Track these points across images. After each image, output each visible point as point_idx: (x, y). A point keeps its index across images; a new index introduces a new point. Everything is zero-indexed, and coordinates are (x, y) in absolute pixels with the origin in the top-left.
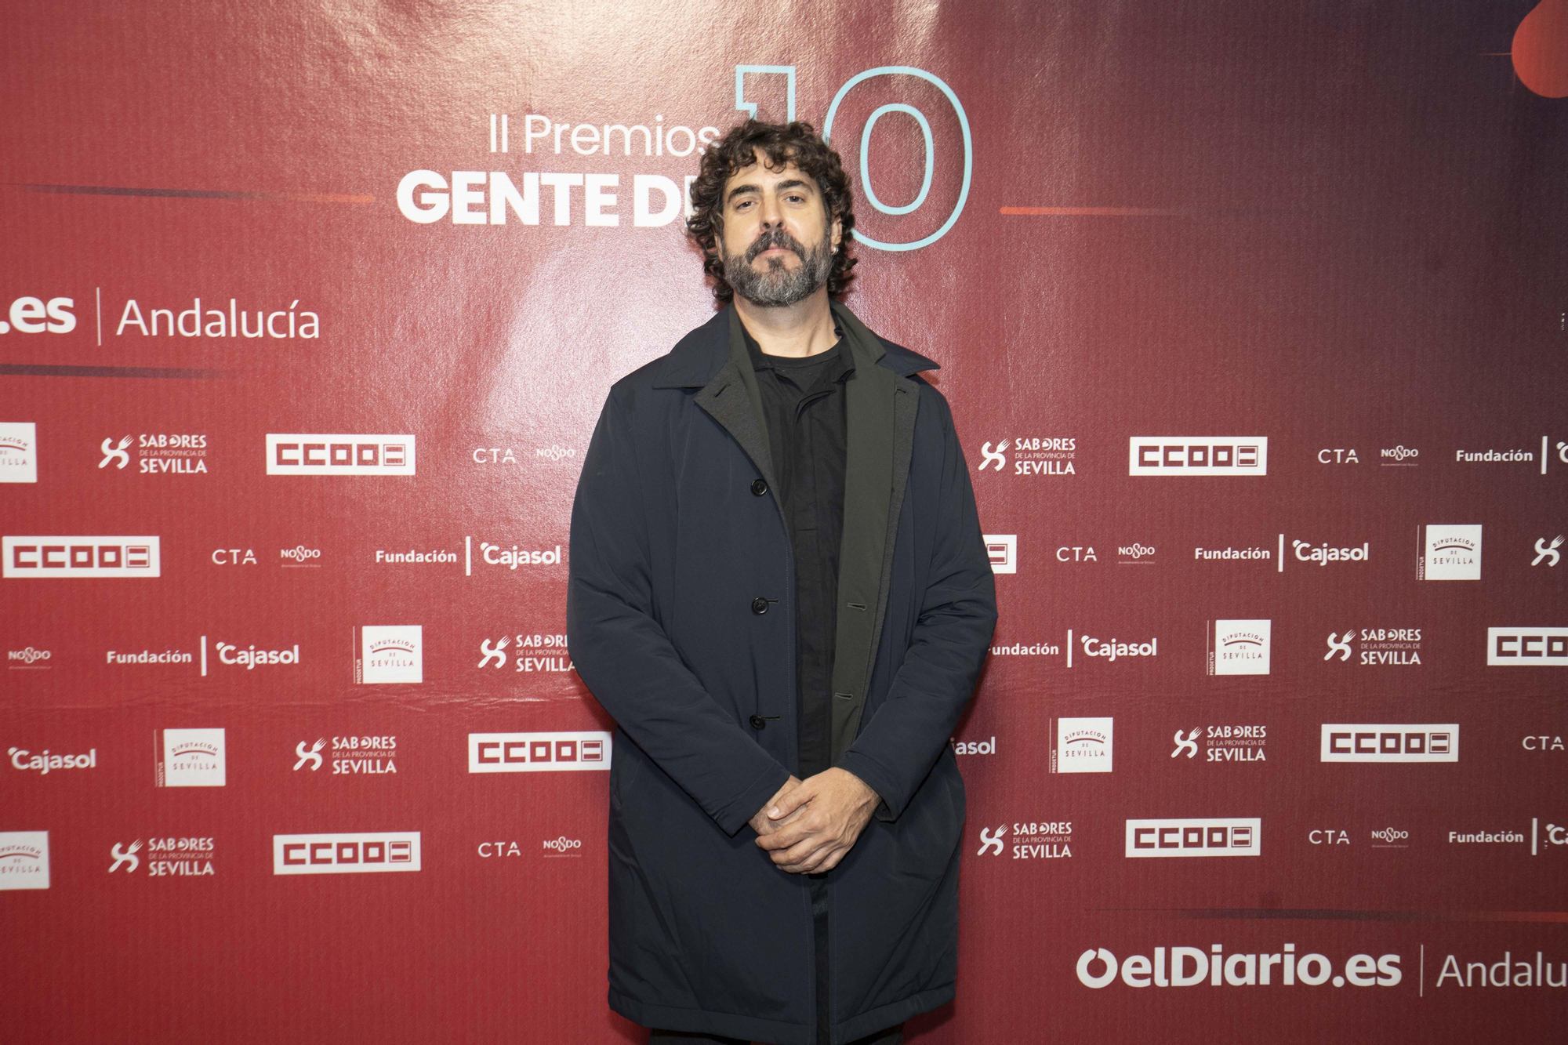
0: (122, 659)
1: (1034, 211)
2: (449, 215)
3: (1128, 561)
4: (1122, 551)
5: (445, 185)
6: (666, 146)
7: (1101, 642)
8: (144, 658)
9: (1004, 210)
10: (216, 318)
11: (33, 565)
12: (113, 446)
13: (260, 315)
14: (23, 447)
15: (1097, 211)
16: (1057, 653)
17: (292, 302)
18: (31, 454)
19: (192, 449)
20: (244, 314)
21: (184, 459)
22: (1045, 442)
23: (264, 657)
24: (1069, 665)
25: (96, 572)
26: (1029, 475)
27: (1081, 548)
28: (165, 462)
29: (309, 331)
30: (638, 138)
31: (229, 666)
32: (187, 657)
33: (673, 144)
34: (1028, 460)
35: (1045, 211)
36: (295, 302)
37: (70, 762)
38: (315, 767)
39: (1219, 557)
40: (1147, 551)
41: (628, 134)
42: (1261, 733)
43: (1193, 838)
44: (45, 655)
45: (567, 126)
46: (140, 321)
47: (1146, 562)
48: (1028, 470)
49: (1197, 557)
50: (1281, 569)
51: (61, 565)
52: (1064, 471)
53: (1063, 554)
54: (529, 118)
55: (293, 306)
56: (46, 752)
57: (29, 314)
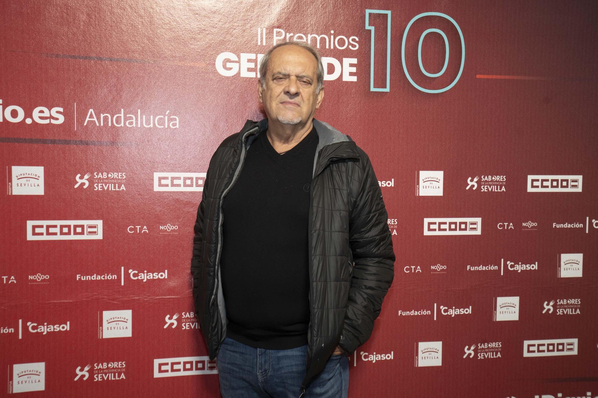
0: (84, 279)
1: (490, 77)
2: (239, 73)
3: (526, 229)
4: (524, 224)
5: (237, 59)
6: (335, 45)
7: (515, 264)
8: (94, 277)
9: (478, 76)
10: (131, 118)
11: (42, 234)
12: (81, 178)
13: (152, 117)
14: (38, 178)
15: (515, 77)
16: (497, 269)
17: (166, 111)
18: (41, 181)
19: (119, 179)
20: (144, 116)
21: (115, 184)
22: (493, 177)
23: (151, 276)
24: (502, 274)
25: (72, 237)
26: (486, 192)
27: (507, 223)
28: (106, 186)
29: (174, 125)
30: (323, 40)
31: (134, 280)
32: (115, 277)
33: (338, 44)
34: (486, 185)
35: (494, 77)
36: (168, 111)
37: (57, 328)
38: (174, 327)
39: (563, 227)
40: (534, 224)
41: (318, 38)
42: (578, 302)
43: (551, 348)
44: (47, 277)
45: (292, 34)
46: (95, 119)
47: (533, 229)
48: (486, 190)
49: (554, 227)
50: (587, 232)
51: (55, 234)
52: (501, 190)
53: (500, 226)
54: (275, 30)
55: (167, 113)
56: (45, 324)
57: (42, 115)
